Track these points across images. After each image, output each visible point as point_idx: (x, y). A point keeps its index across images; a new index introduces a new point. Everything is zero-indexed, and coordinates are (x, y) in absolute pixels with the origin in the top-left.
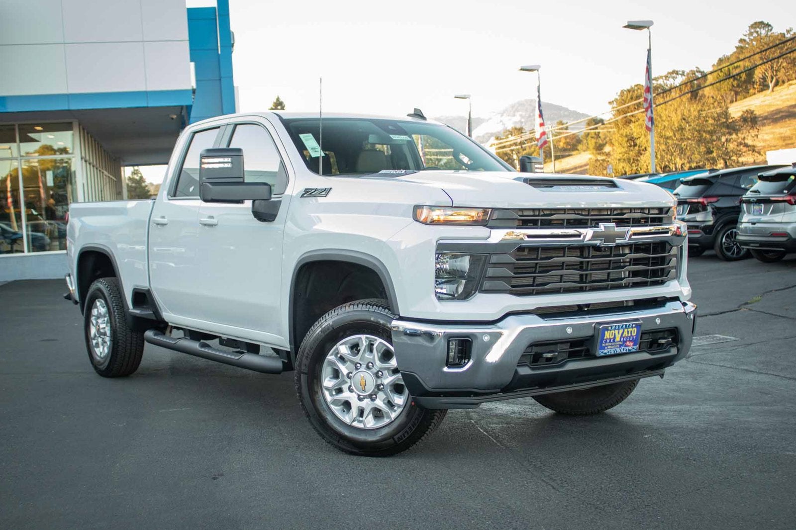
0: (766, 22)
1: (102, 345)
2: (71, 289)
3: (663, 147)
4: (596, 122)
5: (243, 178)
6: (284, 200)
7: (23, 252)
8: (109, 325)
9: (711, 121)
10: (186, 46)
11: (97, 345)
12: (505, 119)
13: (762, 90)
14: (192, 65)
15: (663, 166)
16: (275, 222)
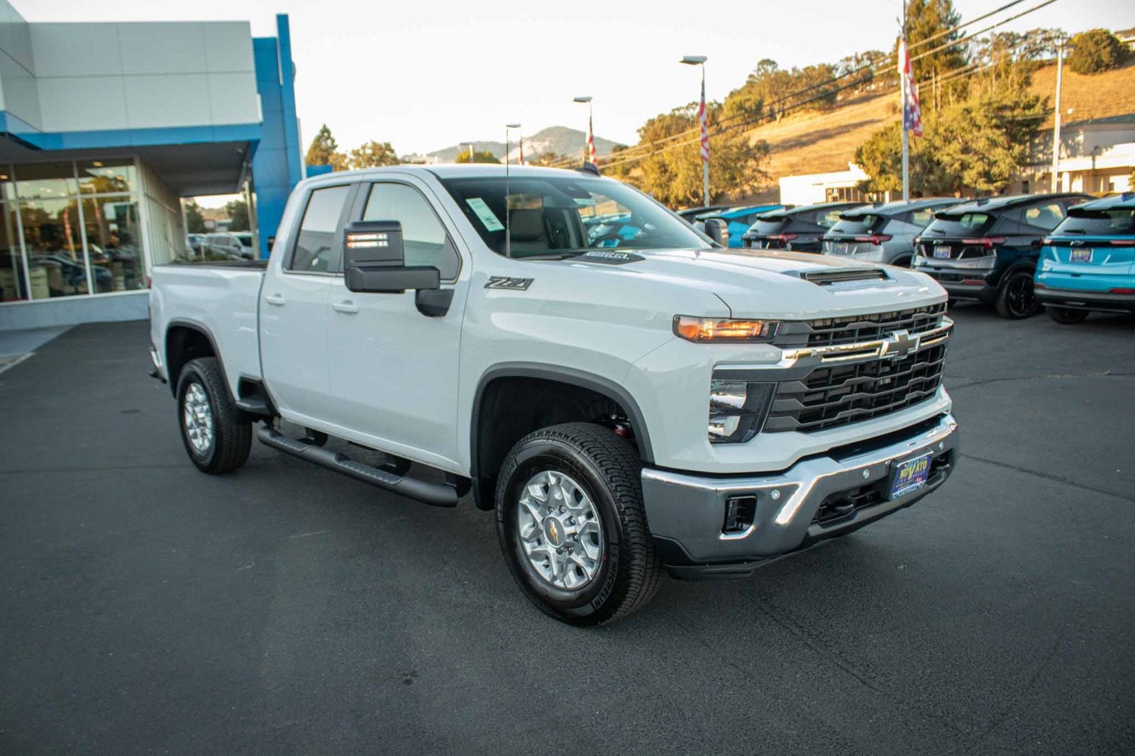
0: (772, 60)
1: (202, 436)
2: (157, 365)
3: (692, 173)
4: (621, 148)
5: (403, 260)
6: (457, 288)
7: (87, 293)
8: (209, 414)
9: (735, 150)
10: (253, 77)
11: (195, 436)
12: (536, 144)
13: (769, 121)
14: (258, 97)
15: (692, 191)
16: (445, 317)
